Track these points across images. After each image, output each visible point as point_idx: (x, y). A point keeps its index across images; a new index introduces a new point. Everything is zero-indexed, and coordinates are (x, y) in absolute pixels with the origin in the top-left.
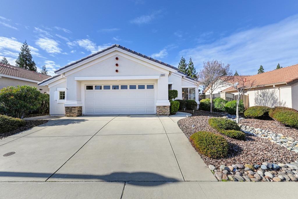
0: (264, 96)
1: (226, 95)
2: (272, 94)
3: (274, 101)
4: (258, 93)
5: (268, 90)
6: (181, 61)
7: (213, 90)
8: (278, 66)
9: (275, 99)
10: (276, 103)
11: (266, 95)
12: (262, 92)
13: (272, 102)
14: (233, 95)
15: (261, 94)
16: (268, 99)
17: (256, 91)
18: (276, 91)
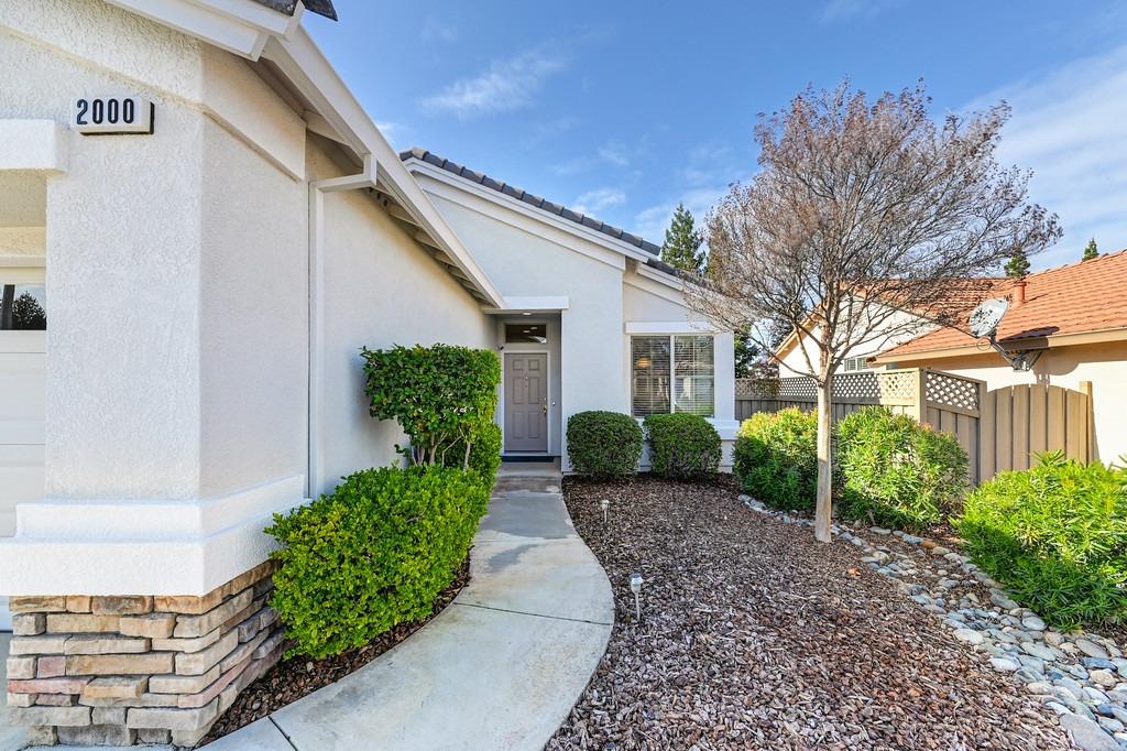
1: (923, 389)
6: (674, 224)
7: (838, 355)
8: (1088, 251)
14: (977, 384)
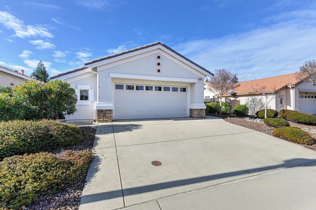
0: (254, 101)
1: (225, 100)
2: (260, 100)
3: (262, 106)
4: (248, 99)
5: (257, 97)
9: (263, 104)
10: (263, 107)
11: (255, 100)
12: (252, 98)
13: (260, 106)
14: (230, 99)
15: (252, 100)
16: (257, 104)
17: (247, 97)
18: (263, 98)
